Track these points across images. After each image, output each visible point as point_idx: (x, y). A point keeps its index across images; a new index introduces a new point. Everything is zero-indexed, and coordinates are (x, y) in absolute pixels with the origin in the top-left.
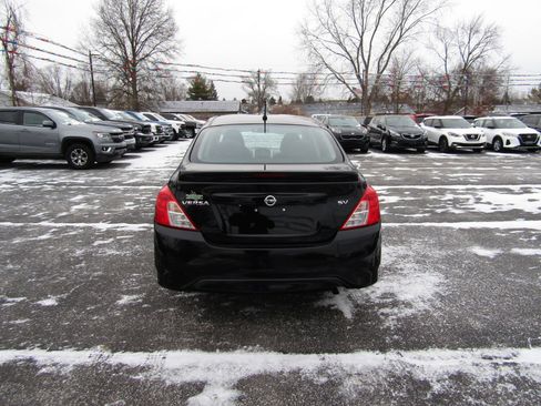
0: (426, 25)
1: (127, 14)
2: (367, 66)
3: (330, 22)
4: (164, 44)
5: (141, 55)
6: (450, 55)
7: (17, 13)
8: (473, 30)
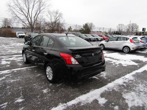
0: (46, 10)
2: (31, 19)
3: (18, 4)
6: (52, 18)
8: (57, 13)
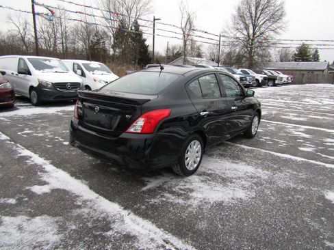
1: (253, 9)
4: (273, 25)
5: (258, 34)
7: (192, 17)
